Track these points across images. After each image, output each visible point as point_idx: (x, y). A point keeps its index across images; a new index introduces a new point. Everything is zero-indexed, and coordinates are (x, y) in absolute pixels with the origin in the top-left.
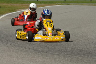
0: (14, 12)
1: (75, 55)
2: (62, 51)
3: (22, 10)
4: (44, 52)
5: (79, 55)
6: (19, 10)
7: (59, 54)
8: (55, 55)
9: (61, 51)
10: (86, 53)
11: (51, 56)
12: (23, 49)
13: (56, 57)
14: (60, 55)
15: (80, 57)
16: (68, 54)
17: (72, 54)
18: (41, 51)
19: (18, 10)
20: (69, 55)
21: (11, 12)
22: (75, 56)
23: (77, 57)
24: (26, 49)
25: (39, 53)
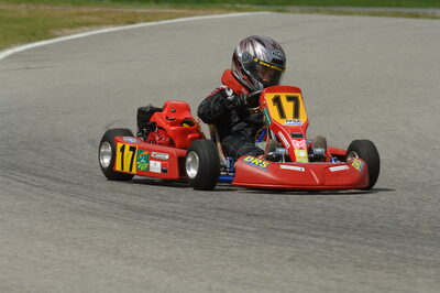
0: (40, 39)
1: (312, 232)
2: (256, 215)
3: (76, 33)
4: (180, 219)
5: (329, 234)
6: (66, 31)
7: (240, 227)
8: (223, 230)
9: (249, 215)
10: (360, 226)
11: (206, 236)
12: (83, 203)
13: (227, 238)
14: (248, 231)
15: (333, 243)
16: (278, 230)
17: (300, 229)
18: (163, 216)
19: (59, 33)
20: (287, 231)
21: (30, 41)
22: (313, 236)
23: (322, 240)
24: (98, 206)
25: (154, 225)
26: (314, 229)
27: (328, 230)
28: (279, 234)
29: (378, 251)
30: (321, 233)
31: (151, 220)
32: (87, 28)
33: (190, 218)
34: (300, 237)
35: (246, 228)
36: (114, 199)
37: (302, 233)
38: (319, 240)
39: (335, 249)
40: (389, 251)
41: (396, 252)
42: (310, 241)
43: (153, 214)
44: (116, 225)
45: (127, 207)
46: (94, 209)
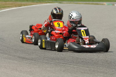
1: (69, 63)
2: (54, 59)
4: (33, 60)
5: (74, 64)
7: (50, 62)
8: (45, 63)
9: (52, 59)
10: (82, 62)
11: (41, 65)
12: (7, 56)
13: (46, 65)
14: (52, 63)
15: (75, 66)
16: (60, 63)
17: (66, 63)
18: (29, 59)
20: (63, 63)
22: (70, 65)
23: (72, 66)
24: (11, 57)
25: (26, 62)
26: (70, 63)
27: (74, 63)
28: (60, 64)
29: (87, 69)
30: (72, 64)
31: (26, 61)
32: (8, 8)
33: (36, 60)
34: (66, 65)
35: (51, 63)
36: (16, 55)
37: (67, 64)
38: (71, 66)
39: (76, 68)
40: (90, 69)
41: (92, 69)
42: (69, 66)
43: (26, 59)
44: (16, 62)
45: (19, 57)
46: (10, 57)
